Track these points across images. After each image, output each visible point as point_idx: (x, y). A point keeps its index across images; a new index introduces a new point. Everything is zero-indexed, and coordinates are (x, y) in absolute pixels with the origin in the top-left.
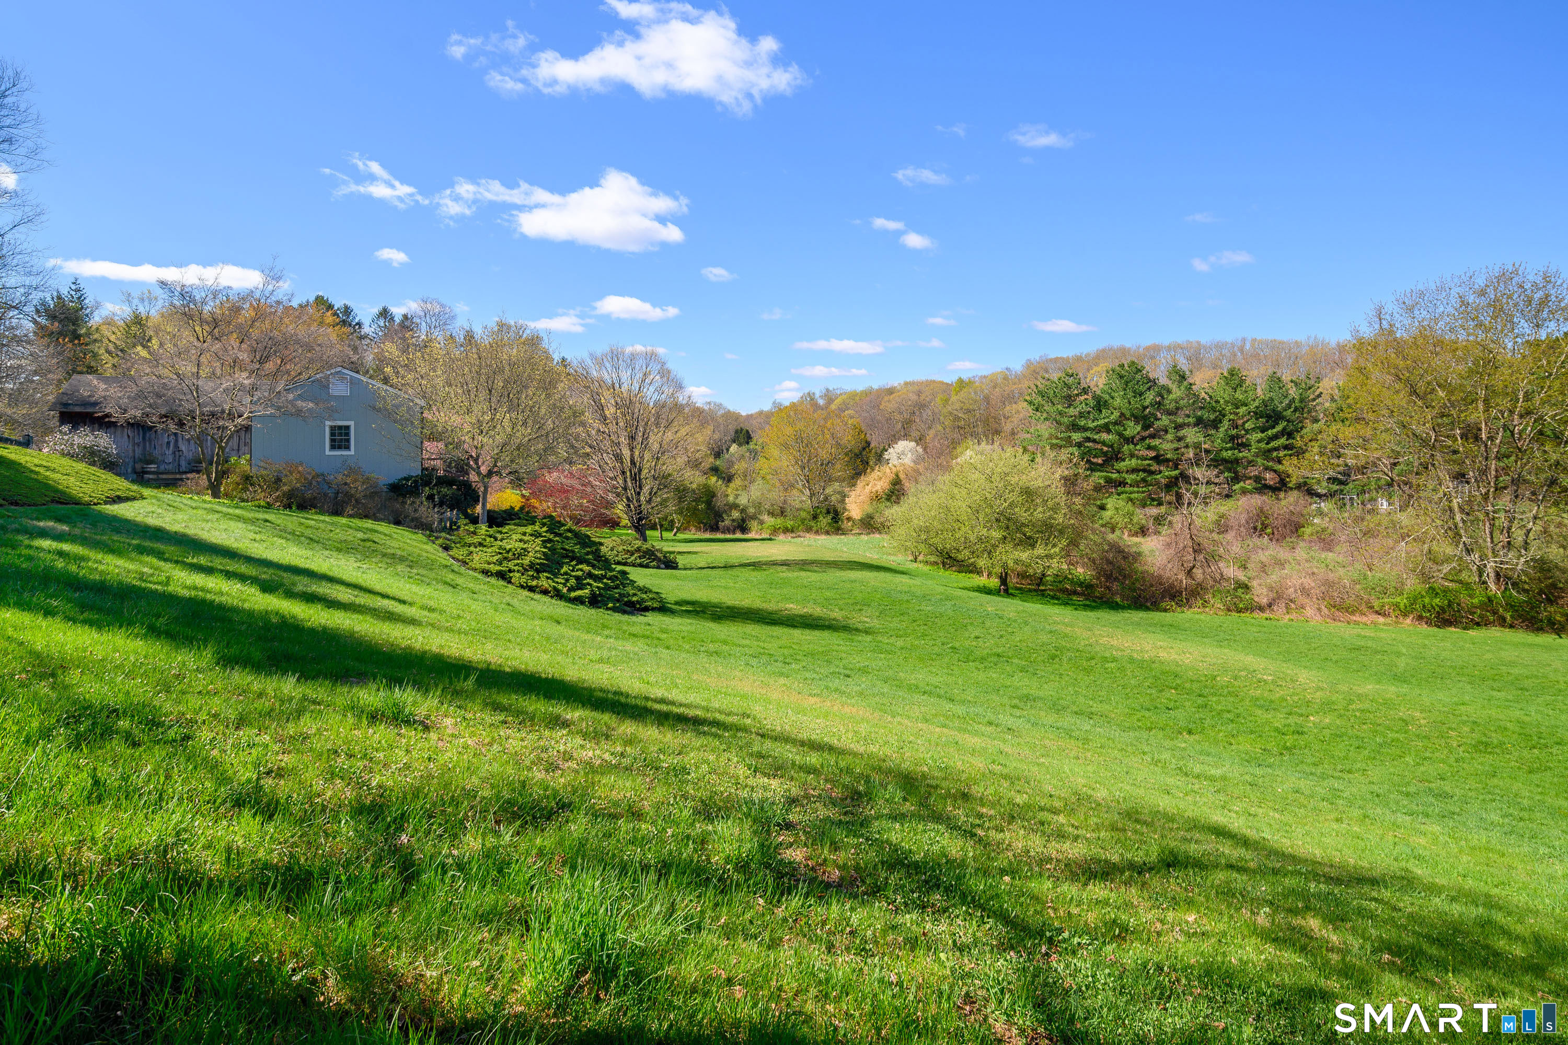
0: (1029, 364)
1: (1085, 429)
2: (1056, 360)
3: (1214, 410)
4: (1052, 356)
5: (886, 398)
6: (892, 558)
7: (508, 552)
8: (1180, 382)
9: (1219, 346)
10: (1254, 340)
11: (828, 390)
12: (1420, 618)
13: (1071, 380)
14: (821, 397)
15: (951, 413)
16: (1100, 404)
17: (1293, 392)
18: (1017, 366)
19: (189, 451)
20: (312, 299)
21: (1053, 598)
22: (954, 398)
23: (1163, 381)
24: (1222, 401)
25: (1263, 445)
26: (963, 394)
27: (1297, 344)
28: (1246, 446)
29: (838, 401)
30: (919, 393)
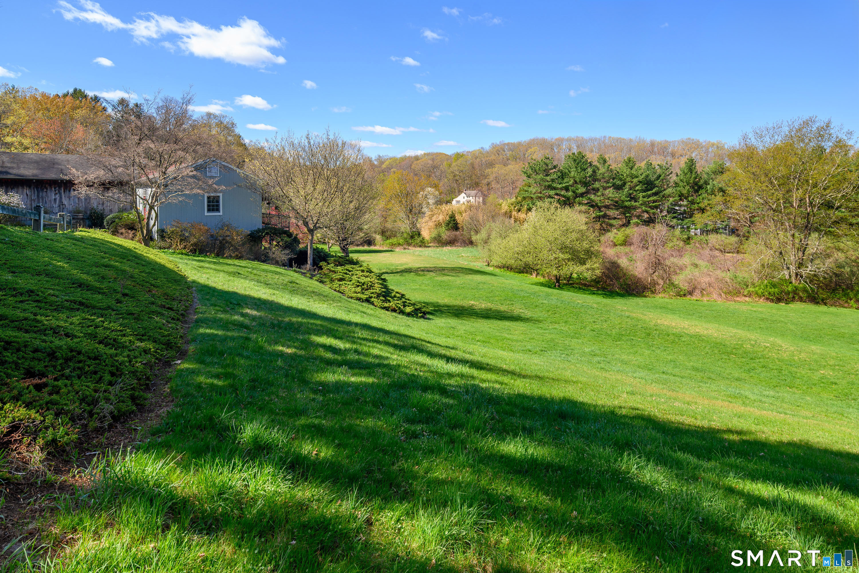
0: (494, 146)
1: (555, 189)
2: (508, 144)
3: (621, 180)
4: (506, 142)
5: (415, 162)
6: (475, 264)
7: (363, 284)
8: (604, 164)
9: (592, 140)
10: (610, 137)
11: (379, 156)
12: (767, 299)
13: (547, 161)
14: (376, 160)
15: (453, 172)
16: (563, 176)
17: (659, 171)
18: (487, 147)
19: (69, 205)
20: (71, 91)
21: (580, 288)
22: (454, 164)
23: (595, 163)
24: (625, 175)
25: (645, 199)
26: (459, 162)
27: (631, 140)
28: (636, 200)
29: (387, 163)
30: (433, 160)
